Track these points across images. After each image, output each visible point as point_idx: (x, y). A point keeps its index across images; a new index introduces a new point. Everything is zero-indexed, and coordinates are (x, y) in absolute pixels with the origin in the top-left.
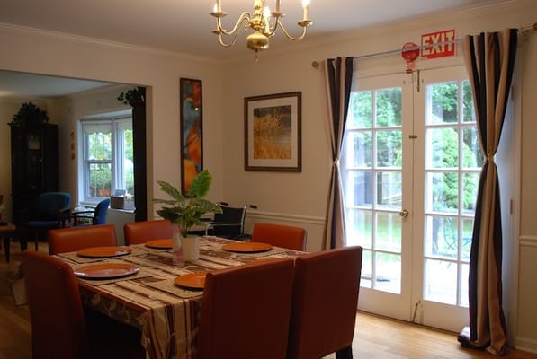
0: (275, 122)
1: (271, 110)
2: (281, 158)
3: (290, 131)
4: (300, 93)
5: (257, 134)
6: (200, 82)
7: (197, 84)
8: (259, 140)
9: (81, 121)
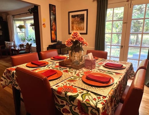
0: (79, 19)
1: (77, 16)
2: (81, 30)
3: (84, 22)
4: (88, 9)
5: (73, 23)
6: (55, 6)
7: (54, 6)
8: (73, 25)
9: (14, 20)
